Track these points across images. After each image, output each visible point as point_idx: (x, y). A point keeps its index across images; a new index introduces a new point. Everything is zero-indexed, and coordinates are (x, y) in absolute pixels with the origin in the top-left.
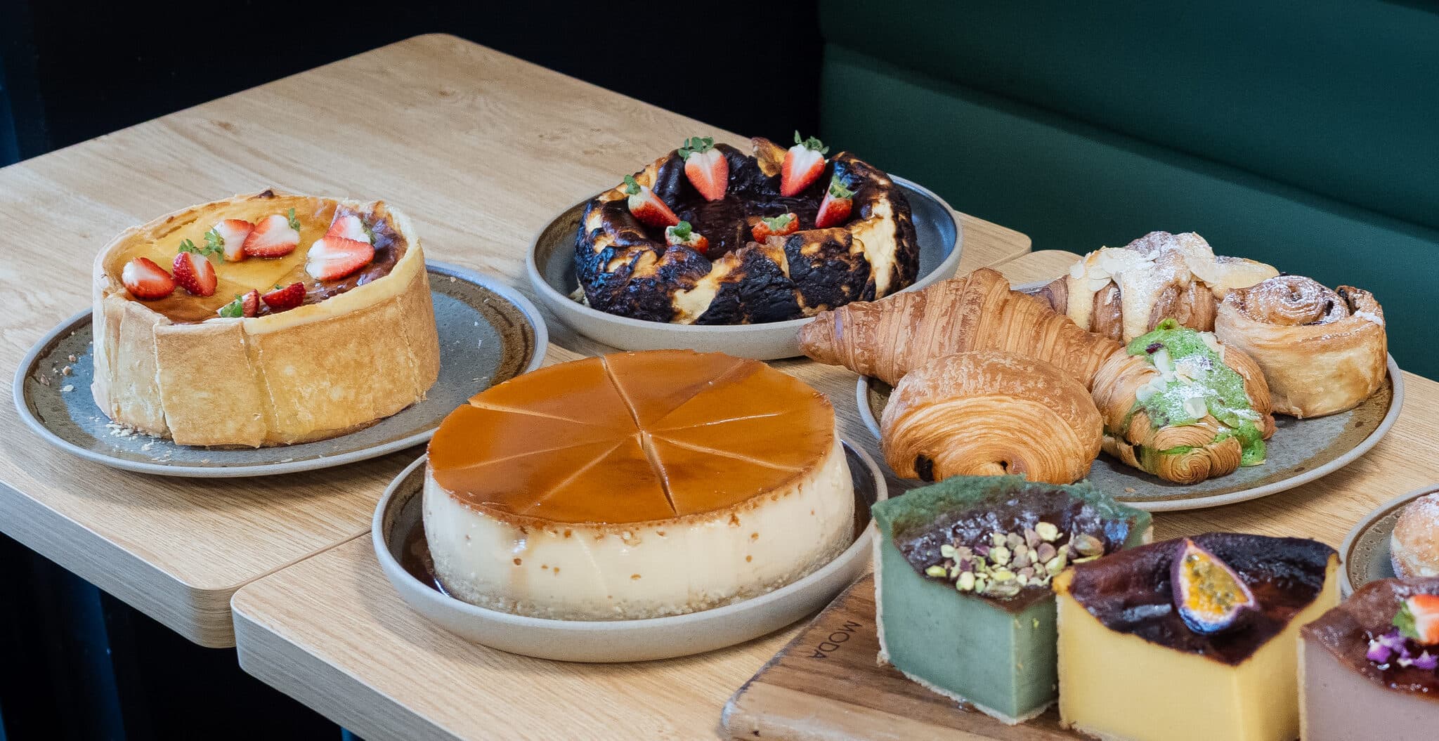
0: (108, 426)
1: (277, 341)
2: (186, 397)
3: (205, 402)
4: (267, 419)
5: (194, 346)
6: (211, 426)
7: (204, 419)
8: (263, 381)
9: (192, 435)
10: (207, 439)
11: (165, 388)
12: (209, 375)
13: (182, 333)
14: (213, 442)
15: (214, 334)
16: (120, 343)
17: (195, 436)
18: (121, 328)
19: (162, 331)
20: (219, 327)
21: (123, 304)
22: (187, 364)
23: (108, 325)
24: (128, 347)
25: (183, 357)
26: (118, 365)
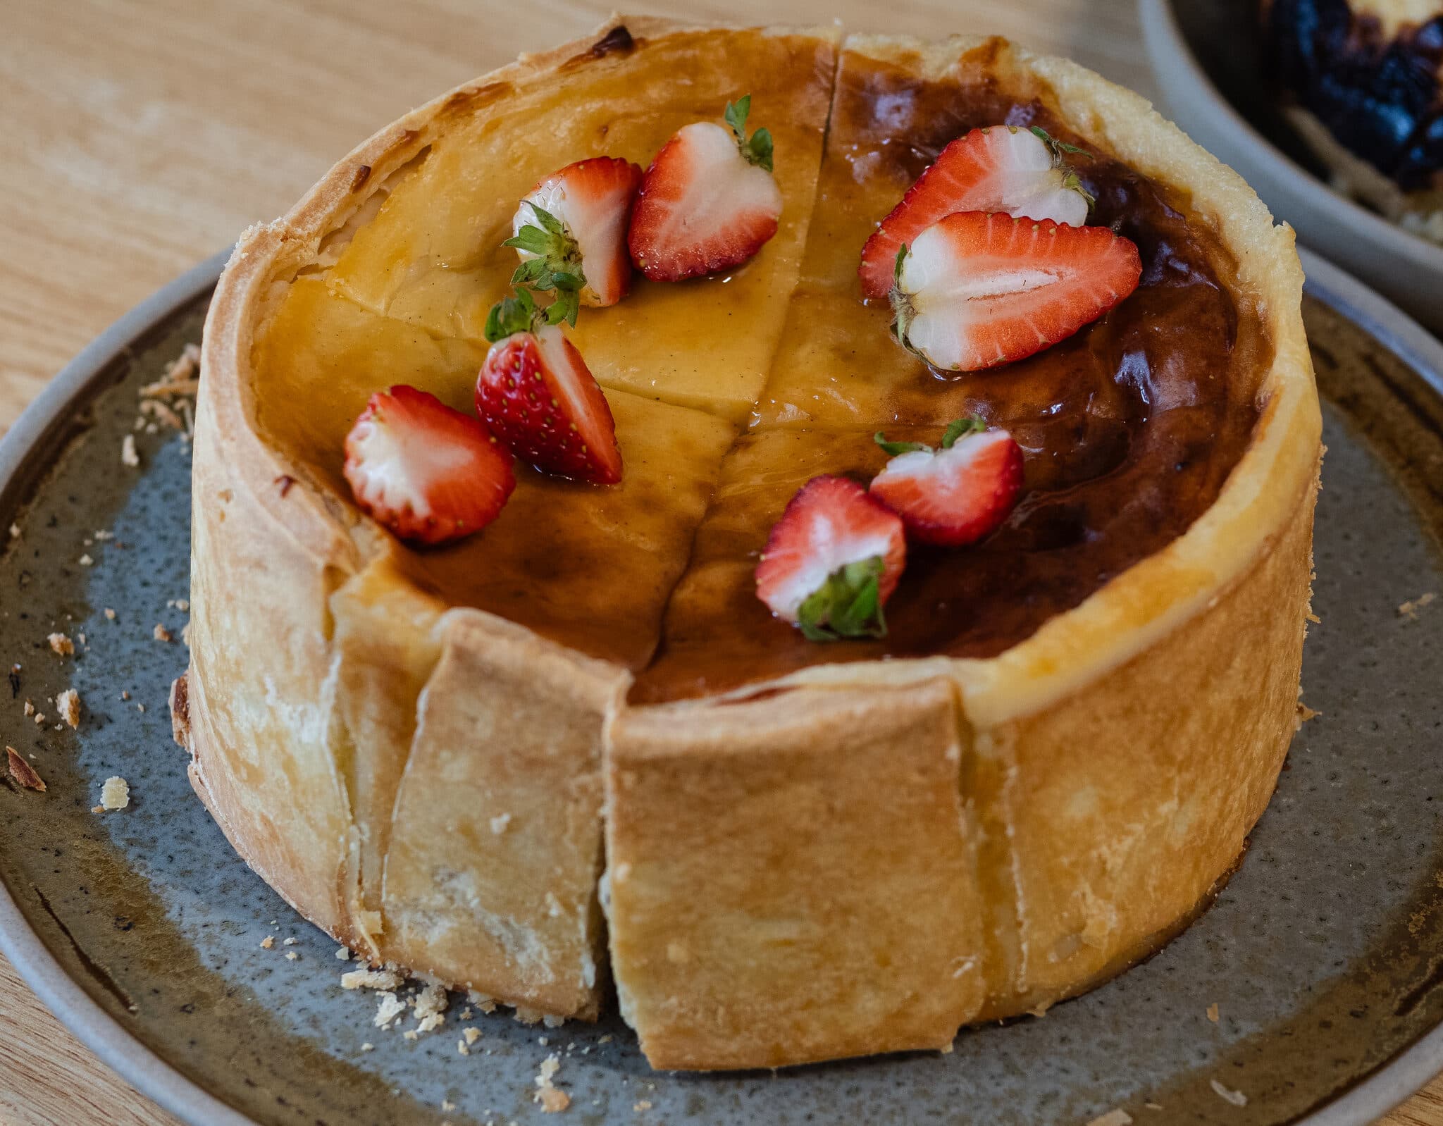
0: (350, 980)
1: (1066, 725)
2: (718, 943)
3: (790, 950)
4: (991, 967)
5: (771, 786)
6: (799, 1015)
7: (775, 998)
8: (1003, 859)
9: (719, 1043)
10: (777, 1048)
11: (636, 919)
12: (817, 870)
13: (730, 749)
14: (798, 1058)
15: (855, 743)
16: (414, 749)
17: (733, 1047)
18: (422, 705)
19: (644, 745)
20: (870, 713)
21: (430, 625)
22: (737, 843)
23: (353, 683)
24: (457, 768)
25: (723, 823)
26: (400, 810)
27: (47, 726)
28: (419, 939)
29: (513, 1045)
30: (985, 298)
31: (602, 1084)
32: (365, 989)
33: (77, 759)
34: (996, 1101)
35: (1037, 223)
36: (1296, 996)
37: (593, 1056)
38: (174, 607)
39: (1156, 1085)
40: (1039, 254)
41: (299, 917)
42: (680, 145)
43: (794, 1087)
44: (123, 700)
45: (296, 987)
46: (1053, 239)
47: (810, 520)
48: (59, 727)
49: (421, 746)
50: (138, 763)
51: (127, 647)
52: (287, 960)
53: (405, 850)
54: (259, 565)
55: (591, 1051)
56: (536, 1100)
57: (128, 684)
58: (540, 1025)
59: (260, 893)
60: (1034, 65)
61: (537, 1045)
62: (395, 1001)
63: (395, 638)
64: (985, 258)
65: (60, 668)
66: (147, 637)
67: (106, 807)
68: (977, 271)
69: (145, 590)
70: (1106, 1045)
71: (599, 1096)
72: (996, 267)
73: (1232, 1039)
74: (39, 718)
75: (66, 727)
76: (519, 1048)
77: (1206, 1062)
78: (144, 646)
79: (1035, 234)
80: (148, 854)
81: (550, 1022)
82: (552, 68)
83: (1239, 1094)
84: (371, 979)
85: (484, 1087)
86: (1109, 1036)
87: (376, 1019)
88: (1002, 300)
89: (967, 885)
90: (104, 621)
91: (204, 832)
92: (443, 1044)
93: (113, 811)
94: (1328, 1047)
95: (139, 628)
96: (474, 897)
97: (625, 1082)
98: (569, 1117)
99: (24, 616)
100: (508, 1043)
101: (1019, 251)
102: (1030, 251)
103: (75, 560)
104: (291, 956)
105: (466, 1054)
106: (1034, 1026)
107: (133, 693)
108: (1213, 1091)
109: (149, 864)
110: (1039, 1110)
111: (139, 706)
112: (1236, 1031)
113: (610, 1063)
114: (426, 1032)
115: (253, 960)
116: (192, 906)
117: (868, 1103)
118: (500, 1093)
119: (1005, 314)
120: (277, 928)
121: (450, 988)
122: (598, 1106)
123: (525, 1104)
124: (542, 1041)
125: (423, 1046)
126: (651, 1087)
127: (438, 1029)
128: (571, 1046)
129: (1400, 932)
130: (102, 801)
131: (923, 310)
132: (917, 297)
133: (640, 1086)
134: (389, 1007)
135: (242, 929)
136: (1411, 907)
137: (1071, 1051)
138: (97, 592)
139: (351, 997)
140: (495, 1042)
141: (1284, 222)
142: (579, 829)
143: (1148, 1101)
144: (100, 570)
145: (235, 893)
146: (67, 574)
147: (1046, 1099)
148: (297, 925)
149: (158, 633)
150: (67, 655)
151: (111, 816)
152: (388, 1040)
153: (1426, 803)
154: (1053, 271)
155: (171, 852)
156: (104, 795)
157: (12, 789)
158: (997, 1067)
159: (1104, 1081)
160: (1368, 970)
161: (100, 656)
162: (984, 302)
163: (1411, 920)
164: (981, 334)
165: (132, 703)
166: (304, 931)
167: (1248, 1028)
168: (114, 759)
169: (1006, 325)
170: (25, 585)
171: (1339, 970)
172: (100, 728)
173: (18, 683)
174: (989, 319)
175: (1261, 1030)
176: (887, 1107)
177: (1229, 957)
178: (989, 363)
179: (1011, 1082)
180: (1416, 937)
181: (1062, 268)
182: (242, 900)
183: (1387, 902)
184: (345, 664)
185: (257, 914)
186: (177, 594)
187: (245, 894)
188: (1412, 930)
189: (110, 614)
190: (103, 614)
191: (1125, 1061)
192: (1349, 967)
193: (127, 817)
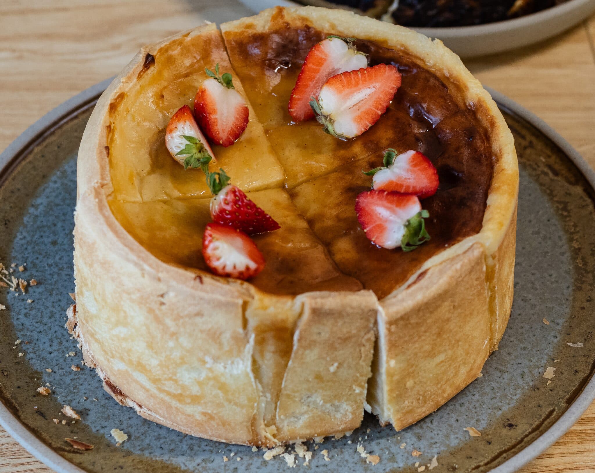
2: (421, 373)
3: (442, 365)
4: (491, 339)
6: (444, 387)
7: (437, 384)
8: (494, 299)
9: (420, 410)
10: (436, 403)
12: (450, 331)
13: (425, 300)
14: (443, 402)
15: (460, 279)
16: (293, 355)
17: (424, 409)
18: (296, 337)
19: (397, 313)
20: (462, 266)
21: (292, 306)
22: (428, 334)
23: (261, 342)
24: (312, 355)
25: (423, 329)
26: (285, 382)
27: (68, 424)
28: (293, 427)
29: (341, 448)
30: (354, 105)
31: (382, 446)
32: (275, 457)
33: (91, 430)
34: (508, 384)
35: (358, 71)
36: (565, 304)
37: (370, 438)
38: (69, 356)
39: (551, 353)
40: (364, 81)
41: (227, 445)
42: (206, 91)
43: (444, 413)
44: (86, 400)
45: (250, 469)
46: (367, 75)
47: (372, 210)
48: (74, 422)
49: (297, 353)
50: (114, 420)
51: (68, 380)
52: (238, 462)
53: (288, 396)
54: (199, 314)
55: (368, 437)
56: (368, 462)
57: (81, 393)
58: (345, 437)
59: (205, 443)
60: (298, 12)
61: (348, 444)
62: (289, 455)
63: (280, 317)
64: (347, 91)
65: (51, 400)
66: (71, 372)
67: (121, 442)
68: (347, 97)
69: (52, 355)
70: (524, 349)
71: (386, 450)
72: (352, 93)
73: (559, 327)
74: (64, 422)
75: (77, 421)
76: (344, 449)
77: (559, 338)
78: (72, 376)
79: (360, 75)
80: (152, 451)
81: (348, 434)
82: (135, 80)
83: (579, 343)
84: (274, 452)
85: (347, 468)
86: (522, 346)
87: (288, 465)
88: (360, 104)
89: (487, 313)
90: (49, 375)
91: (163, 433)
92: (318, 461)
93: (124, 442)
94: (590, 315)
95: (64, 370)
96: (320, 401)
97: (389, 441)
98: (383, 462)
99: (19, 387)
100: (339, 449)
101: (357, 84)
102: (361, 82)
103: (16, 357)
104: (239, 459)
105: (330, 460)
106: (496, 354)
107: (86, 395)
108: (570, 346)
109: (156, 454)
110: (523, 380)
111: (94, 399)
112: (558, 324)
113: (377, 437)
114: (309, 460)
115: (227, 468)
116: (187, 461)
117: (470, 406)
118: (353, 467)
119: (363, 109)
120: (223, 452)
121: (305, 440)
122: (389, 454)
123: (366, 466)
124: (350, 442)
125: (313, 466)
126: (399, 438)
127: (313, 456)
128: (360, 439)
129: (577, 268)
130: (117, 440)
131: (336, 119)
132: (332, 114)
133: (395, 440)
134: (289, 459)
135: (211, 459)
136: (574, 259)
137: (515, 356)
138: (36, 365)
139: (272, 462)
140: (334, 452)
141: (436, 39)
142: (366, 356)
143: (554, 360)
144: (29, 356)
145: (196, 448)
146: (18, 363)
147: (523, 375)
148: (229, 448)
149: (74, 369)
150: (49, 394)
151: (125, 444)
152: (300, 470)
153: (548, 223)
154: (371, 86)
155: (159, 446)
156: (116, 438)
157: (81, 454)
158: (498, 374)
159: (534, 361)
160: (579, 285)
161: (61, 388)
162: (355, 107)
163: (577, 263)
164: (359, 119)
165: (90, 399)
166: (233, 448)
167: (561, 321)
168: (105, 424)
169: (366, 113)
170: (7, 375)
171: (570, 289)
172: (88, 415)
173: (42, 414)
174: (358, 113)
175: (565, 320)
176: (477, 405)
177: (533, 302)
178: (367, 129)
179: (506, 376)
180: (583, 267)
181: (374, 85)
182: (201, 449)
183: (565, 260)
184: (257, 336)
185: (211, 452)
186: (66, 351)
187: (200, 446)
188: (581, 265)
189: (49, 370)
190: (46, 372)
191: (534, 351)
192: (572, 287)
193: (131, 441)
